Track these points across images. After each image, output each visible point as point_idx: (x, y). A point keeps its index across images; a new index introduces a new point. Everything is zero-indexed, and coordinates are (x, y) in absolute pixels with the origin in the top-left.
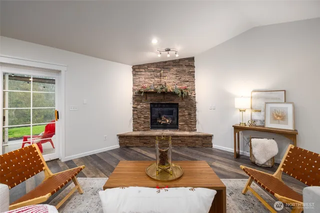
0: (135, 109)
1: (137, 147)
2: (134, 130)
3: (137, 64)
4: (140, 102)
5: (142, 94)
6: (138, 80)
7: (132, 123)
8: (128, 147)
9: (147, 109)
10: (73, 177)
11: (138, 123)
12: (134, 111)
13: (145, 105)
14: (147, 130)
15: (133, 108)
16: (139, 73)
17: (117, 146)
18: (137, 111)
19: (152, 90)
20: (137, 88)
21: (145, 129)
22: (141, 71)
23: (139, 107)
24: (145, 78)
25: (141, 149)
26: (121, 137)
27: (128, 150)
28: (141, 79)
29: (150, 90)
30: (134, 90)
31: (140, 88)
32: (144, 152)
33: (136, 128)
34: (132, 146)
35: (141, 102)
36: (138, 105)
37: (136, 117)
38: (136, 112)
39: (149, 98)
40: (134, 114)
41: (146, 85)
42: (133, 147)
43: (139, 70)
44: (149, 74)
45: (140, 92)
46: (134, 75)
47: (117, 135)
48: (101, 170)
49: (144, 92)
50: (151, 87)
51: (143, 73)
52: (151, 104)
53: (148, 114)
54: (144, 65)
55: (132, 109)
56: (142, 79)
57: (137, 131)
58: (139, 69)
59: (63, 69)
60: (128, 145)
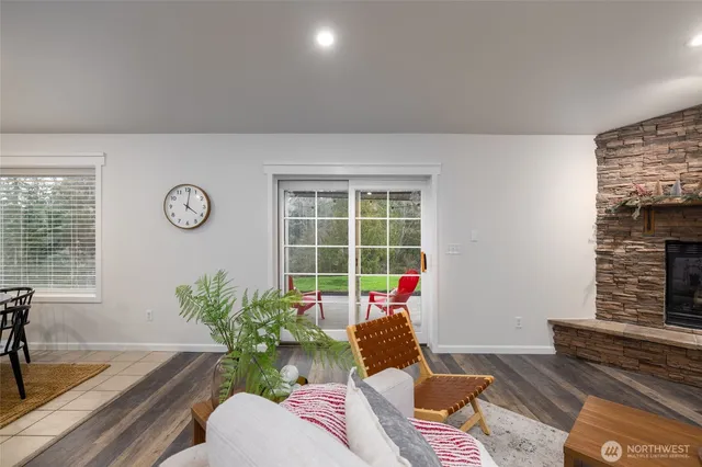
0: (602, 257)
1: (612, 365)
2: (599, 317)
3: (614, 127)
4: (625, 238)
5: (636, 214)
6: (617, 174)
7: (595, 295)
8: (581, 359)
9: (655, 259)
10: (472, 398)
11: (615, 298)
12: (599, 261)
13: (645, 248)
14: (653, 325)
15: (598, 252)
16: (621, 152)
17: (549, 349)
18: (611, 262)
19: (679, 200)
20: (611, 195)
21: (645, 319)
22: (629, 146)
23: (620, 251)
24: (644, 165)
25: (631, 376)
26: (560, 329)
27: (583, 367)
28: (627, 170)
29: (666, 201)
30: (600, 203)
31: (624, 197)
32: (644, 389)
33: (608, 311)
34: (593, 358)
35: (628, 235)
36: (616, 245)
37: (607, 279)
38: (606, 266)
39: (658, 225)
40: (599, 272)
41: (651, 186)
42: (599, 363)
43: (621, 143)
44: (664, 148)
45: (625, 208)
46: (602, 160)
47: (550, 322)
48: (519, 398)
49: (643, 208)
50: (672, 190)
51: (636, 151)
52: (668, 243)
53: (657, 274)
54: (641, 124)
55: (596, 256)
56: (633, 168)
57: (613, 319)
58: (619, 138)
59: (434, 172)
60: (580, 354)
